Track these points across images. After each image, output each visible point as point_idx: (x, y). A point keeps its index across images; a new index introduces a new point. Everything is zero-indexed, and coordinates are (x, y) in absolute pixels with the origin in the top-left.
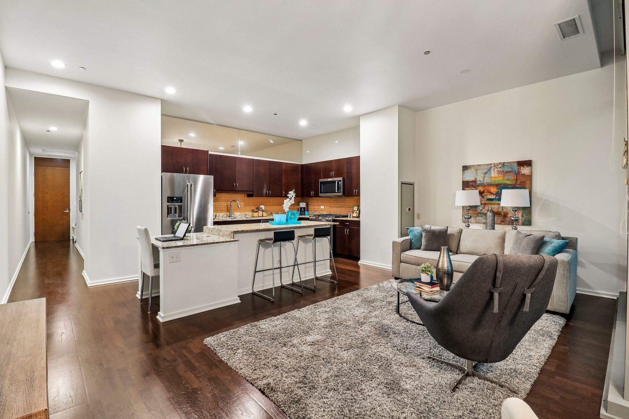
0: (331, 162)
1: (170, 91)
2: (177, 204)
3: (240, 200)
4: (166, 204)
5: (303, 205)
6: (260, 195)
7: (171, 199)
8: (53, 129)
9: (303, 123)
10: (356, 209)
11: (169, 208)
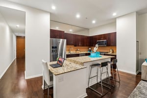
0: (101, 35)
1: (54, 8)
2: (55, 49)
3: (72, 47)
4: (51, 49)
5: (90, 49)
6: (79, 46)
7: (53, 47)
8: (18, 26)
9: (94, 22)
10: (111, 50)
11: (53, 51)
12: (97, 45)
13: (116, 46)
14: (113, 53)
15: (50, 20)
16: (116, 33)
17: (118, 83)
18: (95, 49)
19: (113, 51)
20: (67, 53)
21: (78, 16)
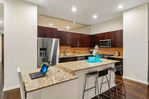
0: (105, 33)
2: (44, 52)
3: (69, 49)
4: (39, 51)
5: (91, 50)
6: (76, 47)
7: (41, 49)
9: (95, 17)
10: (117, 52)
11: (41, 53)
12: (97, 47)
13: (122, 47)
14: (119, 56)
15: (38, 14)
16: (122, 30)
17: (124, 97)
18: (95, 51)
19: (119, 54)
20: (62, 56)
21: (74, 9)
